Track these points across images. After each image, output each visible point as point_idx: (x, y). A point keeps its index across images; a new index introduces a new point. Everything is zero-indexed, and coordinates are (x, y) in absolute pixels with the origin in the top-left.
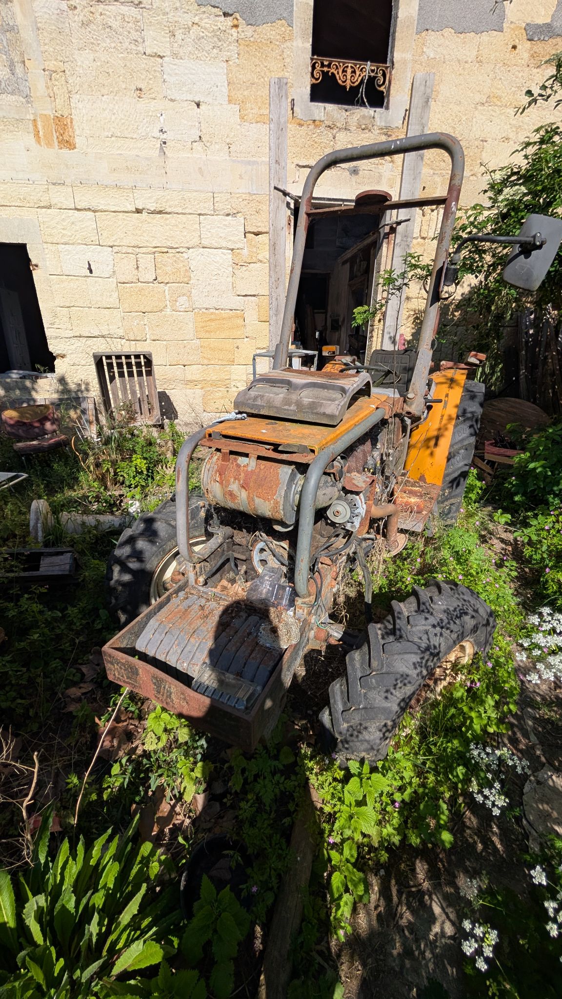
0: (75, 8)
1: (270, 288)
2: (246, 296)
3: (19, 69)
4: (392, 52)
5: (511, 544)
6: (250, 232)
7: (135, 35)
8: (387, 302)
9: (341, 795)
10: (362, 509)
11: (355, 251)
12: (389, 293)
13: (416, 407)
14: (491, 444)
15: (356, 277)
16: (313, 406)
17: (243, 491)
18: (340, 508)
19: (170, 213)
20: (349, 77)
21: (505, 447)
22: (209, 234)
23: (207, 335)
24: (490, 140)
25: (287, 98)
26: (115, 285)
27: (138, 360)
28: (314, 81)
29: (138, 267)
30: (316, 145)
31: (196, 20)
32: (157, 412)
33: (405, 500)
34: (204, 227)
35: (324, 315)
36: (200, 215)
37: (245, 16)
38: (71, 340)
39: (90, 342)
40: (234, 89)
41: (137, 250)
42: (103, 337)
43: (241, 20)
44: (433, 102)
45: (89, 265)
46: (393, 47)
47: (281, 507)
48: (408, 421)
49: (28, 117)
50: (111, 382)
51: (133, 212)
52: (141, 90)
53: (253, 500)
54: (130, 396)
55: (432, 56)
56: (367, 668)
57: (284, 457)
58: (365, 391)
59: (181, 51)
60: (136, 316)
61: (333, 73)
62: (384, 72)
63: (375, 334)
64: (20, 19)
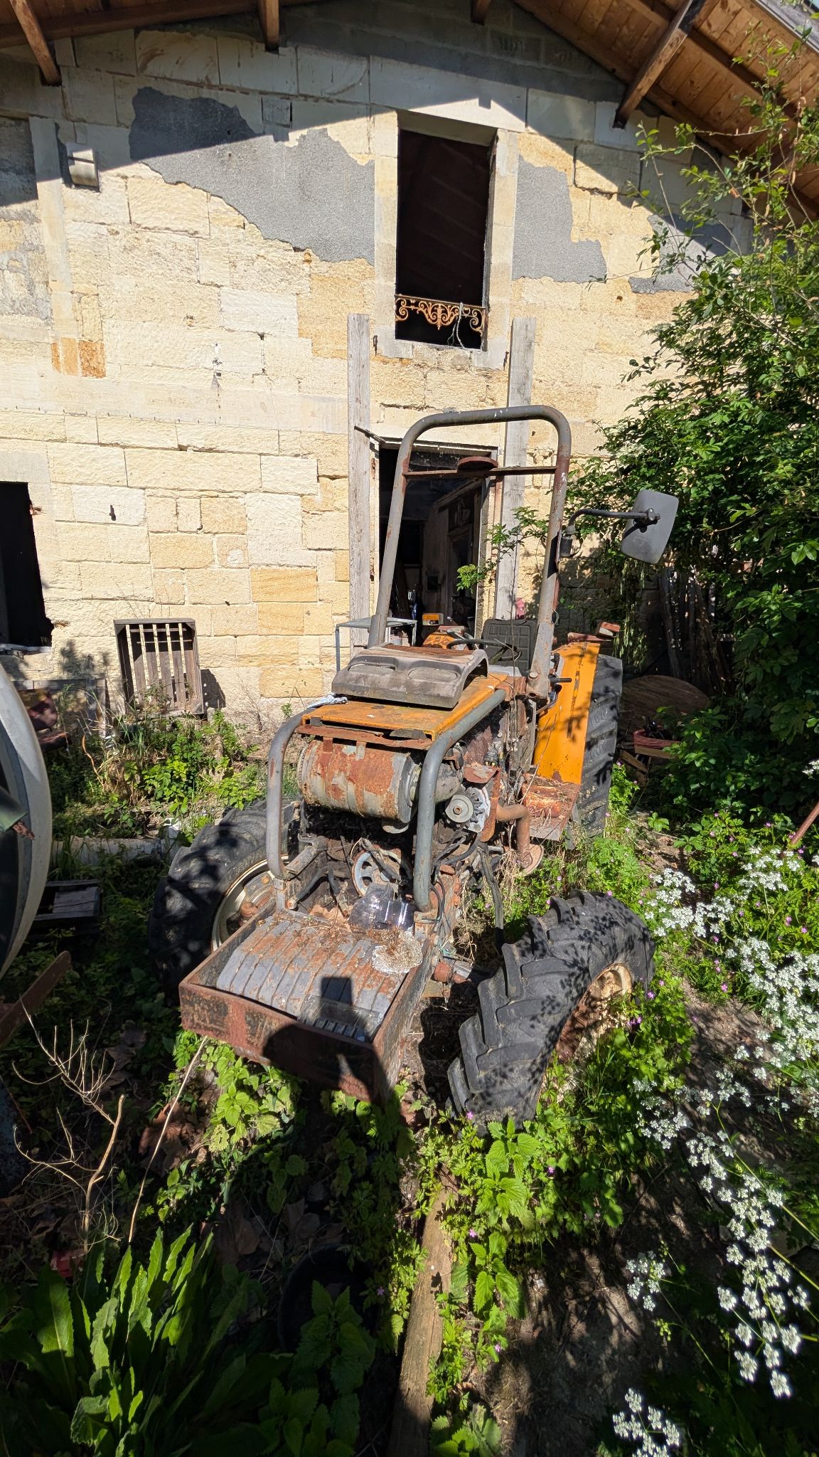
0: (117, 233)
1: (351, 541)
2: (319, 549)
3: (40, 290)
4: (487, 295)
5: (676, 861)
6: (324, 476)
7: (187, 263)
8: (498, 561)
9: (482, 1167)
10: (486, 805)
11: (455, 496)
12: (500, 551)
13: (541, 688)
14: (641, 734)
15: (458, 526)
16: (424, 688)
17: (350, 783)
18: (461, 805)
19: (222, 452)
20: (439, 316)
21: (658, 737)
22: (273, 478)
23: (268, 597)
24: (603, 387)
25: (369, 335)
26: (145, 534)
27: (174, 630)
28: (400, 319)
29: (177, 514)
30: (404, 384)
31: (262, 252)
32: (198, 697)
33: (536, 802)
34: (265, 469)
35: (418, 571)
36: (261, 454)
37: (319, 252)
38: (79, 602)
39: (106, 605)
40: (306, 322)
41: (178, 493)
42: (125, 599)
43: (314, 256)
44: (536, 346)
45: (112, 509)
46: (488, 290)
47: (396, 802)
48: (534, 705)
49: (46, 340)
50: (135, 658)
51: (175, 449)
52: (192, 318)
53: (362, 795)
54: (160, 674)
55: (531, 301)
56: (504, 997)
57: (398, 744)
58: (481, 670)
59: (243, 281)
60: (172, 573)
61: (421, 312)
62: (478, 313)
63: (485, 597)
64: (47, 240)
